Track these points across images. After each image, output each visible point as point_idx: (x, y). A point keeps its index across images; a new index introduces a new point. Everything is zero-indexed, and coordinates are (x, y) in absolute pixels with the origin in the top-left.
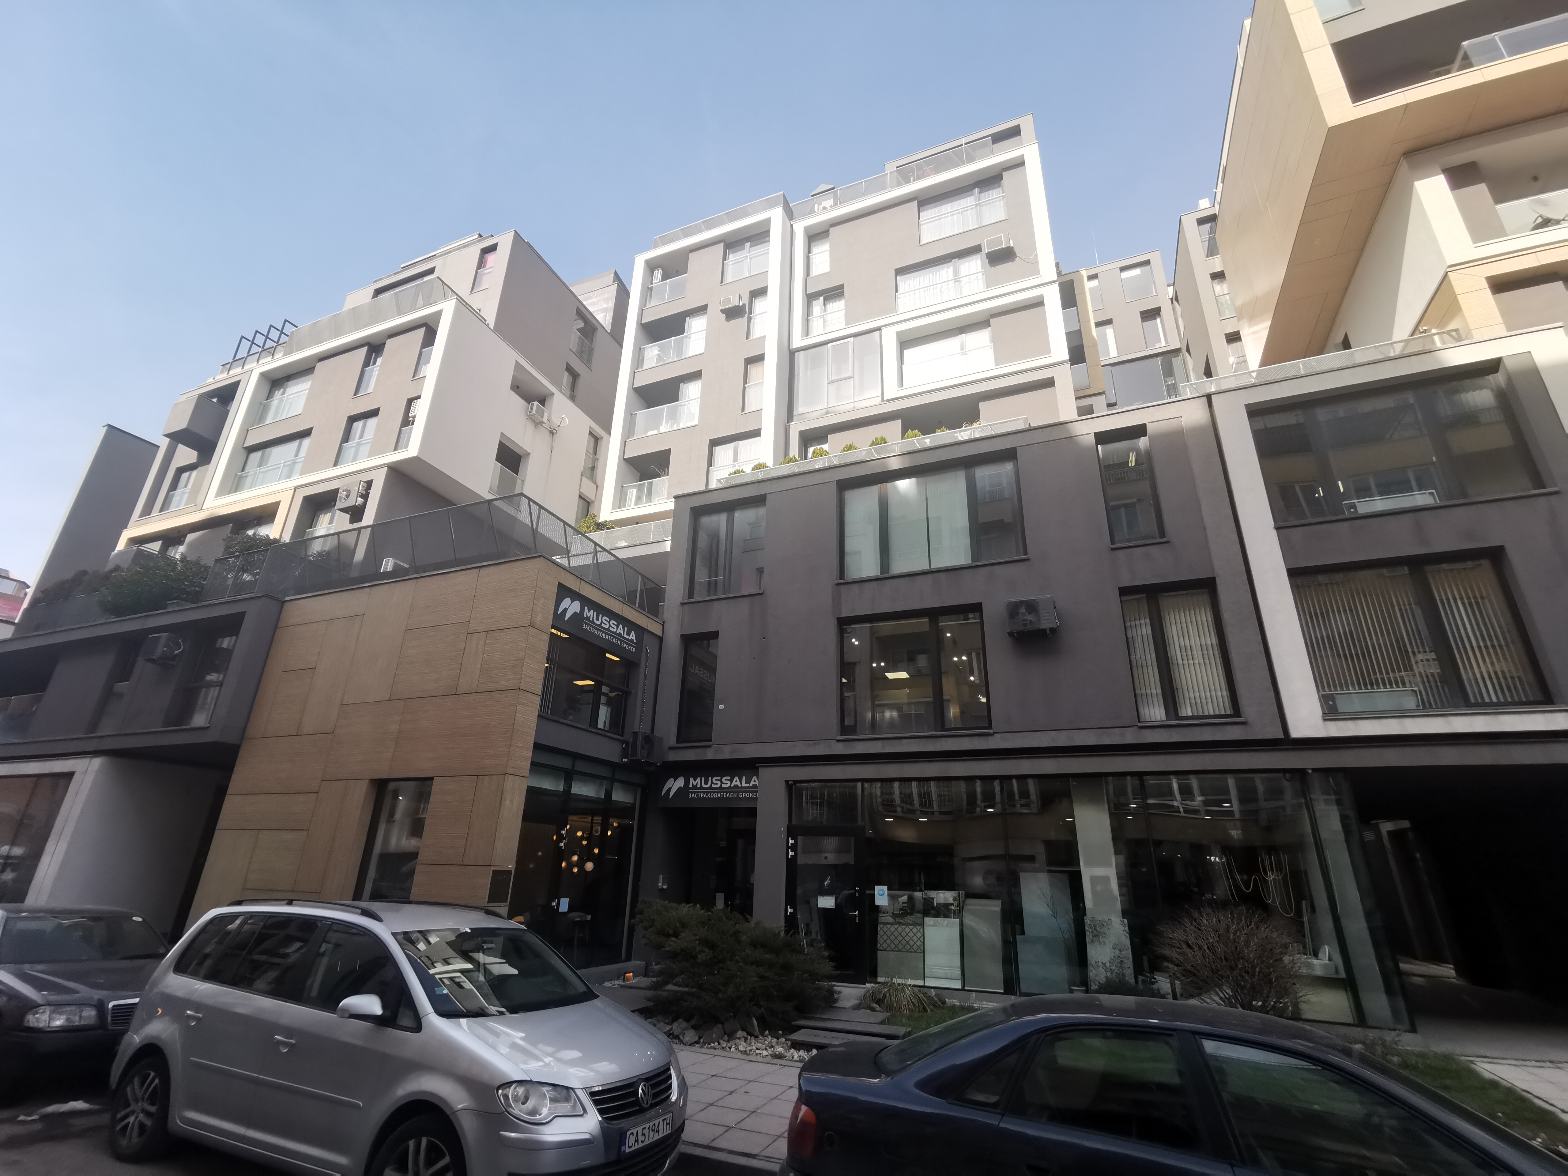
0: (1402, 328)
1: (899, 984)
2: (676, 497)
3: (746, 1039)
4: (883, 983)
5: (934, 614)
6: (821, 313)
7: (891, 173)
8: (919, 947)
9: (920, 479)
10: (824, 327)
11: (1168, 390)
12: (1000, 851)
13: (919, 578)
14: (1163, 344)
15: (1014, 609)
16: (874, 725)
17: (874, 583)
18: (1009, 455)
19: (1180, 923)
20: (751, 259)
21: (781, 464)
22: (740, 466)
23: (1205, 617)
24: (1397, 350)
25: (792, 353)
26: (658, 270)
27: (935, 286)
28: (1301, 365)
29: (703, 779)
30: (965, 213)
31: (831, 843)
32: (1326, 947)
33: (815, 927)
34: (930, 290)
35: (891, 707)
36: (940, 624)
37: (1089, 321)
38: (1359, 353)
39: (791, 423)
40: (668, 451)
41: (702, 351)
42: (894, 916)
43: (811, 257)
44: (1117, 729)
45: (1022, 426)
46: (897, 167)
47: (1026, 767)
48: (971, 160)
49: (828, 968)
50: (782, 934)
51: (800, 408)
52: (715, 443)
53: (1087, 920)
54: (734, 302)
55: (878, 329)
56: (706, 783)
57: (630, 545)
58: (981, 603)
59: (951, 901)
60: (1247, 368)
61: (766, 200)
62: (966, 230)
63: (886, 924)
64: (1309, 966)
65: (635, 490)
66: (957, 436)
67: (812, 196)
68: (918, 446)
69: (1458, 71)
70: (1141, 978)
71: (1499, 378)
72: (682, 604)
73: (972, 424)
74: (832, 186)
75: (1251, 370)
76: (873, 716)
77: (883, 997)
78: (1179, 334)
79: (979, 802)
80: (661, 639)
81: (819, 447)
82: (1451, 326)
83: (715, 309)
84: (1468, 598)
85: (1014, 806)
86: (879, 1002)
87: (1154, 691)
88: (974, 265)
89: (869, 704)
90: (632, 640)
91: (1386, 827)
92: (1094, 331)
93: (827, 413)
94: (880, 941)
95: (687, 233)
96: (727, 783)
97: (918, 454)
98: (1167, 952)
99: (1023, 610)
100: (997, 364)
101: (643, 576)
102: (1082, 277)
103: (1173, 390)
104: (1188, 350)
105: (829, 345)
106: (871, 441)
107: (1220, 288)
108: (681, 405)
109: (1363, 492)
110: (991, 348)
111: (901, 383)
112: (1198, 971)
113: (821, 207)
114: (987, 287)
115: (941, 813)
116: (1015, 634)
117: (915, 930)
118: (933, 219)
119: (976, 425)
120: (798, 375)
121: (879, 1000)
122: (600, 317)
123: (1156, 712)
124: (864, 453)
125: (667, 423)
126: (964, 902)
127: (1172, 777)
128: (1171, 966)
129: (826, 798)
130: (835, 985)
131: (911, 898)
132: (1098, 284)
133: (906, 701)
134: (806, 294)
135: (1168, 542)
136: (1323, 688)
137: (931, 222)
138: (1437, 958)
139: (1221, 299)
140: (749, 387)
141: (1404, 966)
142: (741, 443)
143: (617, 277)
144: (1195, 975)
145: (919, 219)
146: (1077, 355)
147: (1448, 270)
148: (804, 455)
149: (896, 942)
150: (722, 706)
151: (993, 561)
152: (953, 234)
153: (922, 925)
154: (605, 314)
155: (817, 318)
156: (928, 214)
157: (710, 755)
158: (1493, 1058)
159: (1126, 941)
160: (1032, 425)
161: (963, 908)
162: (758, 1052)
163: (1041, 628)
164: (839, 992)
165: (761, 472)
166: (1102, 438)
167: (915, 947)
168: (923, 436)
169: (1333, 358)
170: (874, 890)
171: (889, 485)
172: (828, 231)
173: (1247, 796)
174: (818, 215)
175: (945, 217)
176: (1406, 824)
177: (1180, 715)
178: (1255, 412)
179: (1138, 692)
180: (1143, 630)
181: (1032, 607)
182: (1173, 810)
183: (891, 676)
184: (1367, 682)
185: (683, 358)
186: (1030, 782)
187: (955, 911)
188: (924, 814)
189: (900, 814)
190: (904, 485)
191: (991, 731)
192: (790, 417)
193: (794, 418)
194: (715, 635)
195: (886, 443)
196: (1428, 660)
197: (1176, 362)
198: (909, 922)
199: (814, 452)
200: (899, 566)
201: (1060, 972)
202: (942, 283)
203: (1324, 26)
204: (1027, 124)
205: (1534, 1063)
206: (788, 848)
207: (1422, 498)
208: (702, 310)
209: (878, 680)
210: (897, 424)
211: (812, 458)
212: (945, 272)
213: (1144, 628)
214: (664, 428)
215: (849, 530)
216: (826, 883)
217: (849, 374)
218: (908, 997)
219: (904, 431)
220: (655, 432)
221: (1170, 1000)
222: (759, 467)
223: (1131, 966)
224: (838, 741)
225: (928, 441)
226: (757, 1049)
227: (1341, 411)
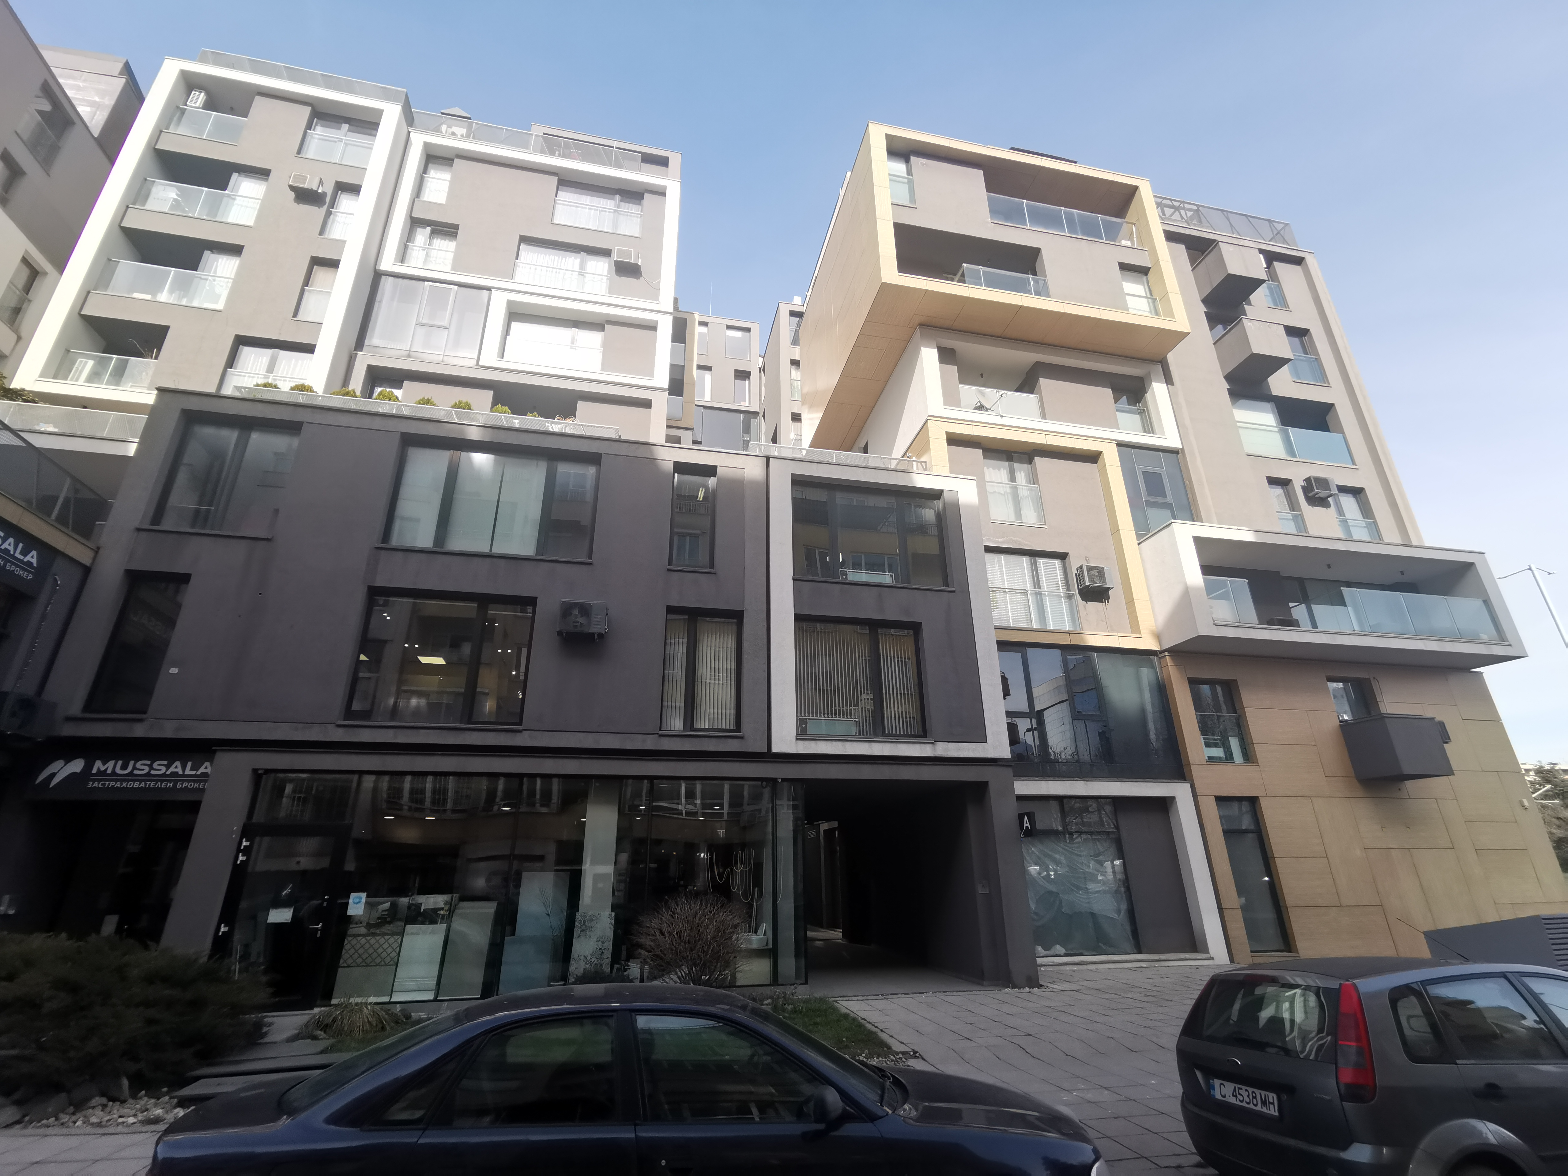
0: (898, 451)
1: (357, 1004)
2: (160, 390)
3: (104, 1106)
4: (336, 1005)
5: (484, 600)
6: (425, 244)
7: (536, 135)
8: (392, 959)
9: (498, 457)
10: (426, 261)
11: (743, 444)
12: (507, 852)
13: (476, 559)
14: (747, 404)
15: (567, 610)
16: (394, 712)
17: (424, 556)
18: (593, 459)
19: (658, 913)
20: (346, 144)
21: (334, 394)
22: (275, 380)
23: (730, 643)
24: (893, 465)
25: (378, 275)
26: (201, 92)
27: (558, 270)
28: (835, 455)
29: (120, 763)
30: (603, 213)
31: (308, 844)
32: (764, 924)
33: (258, 947)
34: (552, 272)
35: (420, 694)
36: (489, 612)
37: (692, 361)
38: (872, 459)
39: (359, 353)
40: (167, 328)
41: (251, 223)
42: (369, 926)
43: (426, 179)
44: (640, 736)
45: (613, 435)
46: (544, 134)
47: (549, 766)
48: (619, 166)
49: (262, 995)
50: (205, 959)
51: (374, 339)
52: (242, 341)
53: (578, 916)
54: (311, 184)
55: (489, 289)
56: (124, 767)
57: (61, 431)
58: (537, 598)
59: (441, 905)
60: (801, 446)
61: (382, 87)
62: (600, 229)
63: (355, 936)
64: (749, 941)
65: (91, 363)
66: (548, 426)
67: (442, 113)
68: (505, 423)
69: (958, 282)
70: (616, 966)
71: (939, 504)
72: (139, 530)
73: (565, 418)
74: (469, 116)
75: (803, 447)
76: (396, 703)
77: (332, 1021)
78: (760, 400)
79: (498, 800)
80: (87, 571)
81: (388, 390)
82: (923, 459)
83: (282, 178)
84: (901, 658)
85: (534, 805)
86: (325, 1028)
87: (678, 704)
88: (600, 267)
89: (394, 689)
90: (29, 564)
91: (824, 826)
92: (695, 371)
93: (409, 356)
94: (345, 955)
95: (256, 68)
96: (160, 768)
97: (503, 431)
98: (643, 940)
99: (576, 612)
100: (602, 369)
101: (75, 480)
102: (695, 320)
103: (746, 445)
104: (764, 416)
105: (426, 282)
106: (454, 403)
107: (796, 374)
108: (200, 278)
109: (857, 566)
110: (600, 352)
111: (502, 354)
112: (665, 955)
113: (450, 130)
114: (609, 293)
115: (454, 811)
116: (564, 634)
117: (391, 940)
118: (569, 204)
119: (569, 421)
120: (380, 302)
121: (327, 1025)
122: (83, 110)
123: (676, 724)
124: (443, 413)
125: (171, 291)
126: (456, 905)
127: (682, 781)
128: (643, 952)
129: (314, 792)
130: (266, 1016)
131: (394, 905)
132: (707, 332)
133: (436, 689)
134: (411, 218)
135: (715, 573)
136: (801, 713)
137: (568, 205)
138: (833, 926)
139: (795, 383)
140: (310, 291)
141: (810, 934)
142: (283, 353)
143: (127, 70)
144: (661, 958)
145: (556, 196)
146: (677, 387)
147: (929, 418)
148: (368, 392)
149: (365, 956)
150: (174, 671)
151: (557, 559)
152: (587, 227)
153: (402, 934)
154: (94, 109)
155: (418, 248)
156: (566, 196)
157: (139, 731)
158: (849, 997)
159: (610, 933)
160: (622, 438)
161: (453, 912)
162: (121, 1120)
163: (590, 631)
164: (270, 1024)
165: (303, 394)
166: (680, 468)
167: (388, 960)
168: (512, 415)
169: (855, 457)
170: (348, 897)
171: (463, 454)
172: (453, 160)
173: (736, 801)
174: (443, 137)
175: (582, 208)
176: (835, 824)
177: (695, 727)
178: (798, 482)
179: (665, 704)
180: (680, 650)
181: (585, 610)
182: (676, 812)
183: (424, 660)
184: (830, 712)
185: (217, 219)
186: (555, 781)
187: (443, 916)
188: (433, 812)
189: (405, 812)
190: (481, 459)
191: (520, 728)
192: (360, 344)
193: (365, 347)
194: (184, 579)
195: (470, 409)
196: (868, 699)
197: (754, 422)
198: (387, 932)
199: (380, 394)
200: (457, 543)
201: (543, 968)
202: (566, 270)
203: (892, 207)
204: (675, 160)
205: (872, 997)
206: (239, 850)
207: (886, 578)
208: (262, 173)
209: (409, 663)
210: (489, 394)
211: (376, 399)
212: (572, 261)
213: (681, 646)
214: (164, 297)
215: (406, 491)
216: (284, 894)
217: (445, 323)
218: (365, 1017)
219: (495, 403)
220: (148, 297)
221: (637, 983)
222: (302, 388)
223: (610, 956)
224: (339, 726)
225: (517, 422)
226: (121, 1117)
227: (856, 499)
